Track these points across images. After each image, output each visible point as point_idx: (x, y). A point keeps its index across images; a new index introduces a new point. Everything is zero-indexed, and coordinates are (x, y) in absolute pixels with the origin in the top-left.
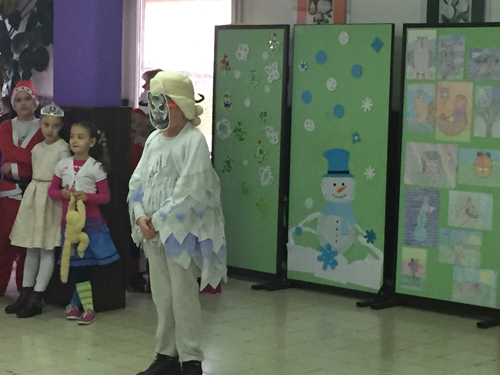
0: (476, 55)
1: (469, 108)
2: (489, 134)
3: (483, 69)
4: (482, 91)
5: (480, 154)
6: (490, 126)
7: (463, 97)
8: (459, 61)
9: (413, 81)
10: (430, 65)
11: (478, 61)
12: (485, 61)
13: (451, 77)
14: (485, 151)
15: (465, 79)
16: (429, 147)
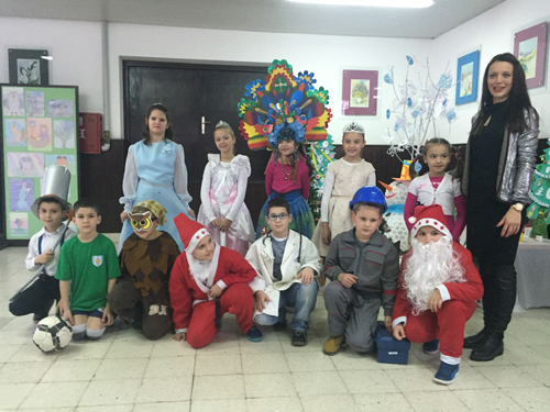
0: (51, 103)
1: (50, 132)
2: (64, 147)
3: (57, 111)
4: (57, 123)
5: (59, 158)
6: (64, 143)
7: (45, 126)
8: (40, 106)
9: (9, 117)
10: (20, 108)
11: (54, 106)
12: (59, 106)
13: (35, 115)
14: (62, 156)
15: (46, 116)
16: (24, 155)
